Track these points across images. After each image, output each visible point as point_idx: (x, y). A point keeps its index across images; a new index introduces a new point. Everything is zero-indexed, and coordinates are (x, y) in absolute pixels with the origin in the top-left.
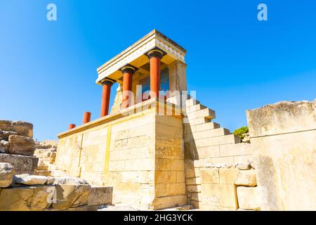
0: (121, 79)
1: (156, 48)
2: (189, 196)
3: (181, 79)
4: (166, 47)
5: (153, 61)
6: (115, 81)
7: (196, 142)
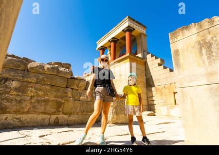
0: (110, 47)
1: (129, 26)
2: (150, 106)
3: (144, 43)
4: (135, 26)
5: (127, 34)
6: (107, 48)
7: (153, 78)
